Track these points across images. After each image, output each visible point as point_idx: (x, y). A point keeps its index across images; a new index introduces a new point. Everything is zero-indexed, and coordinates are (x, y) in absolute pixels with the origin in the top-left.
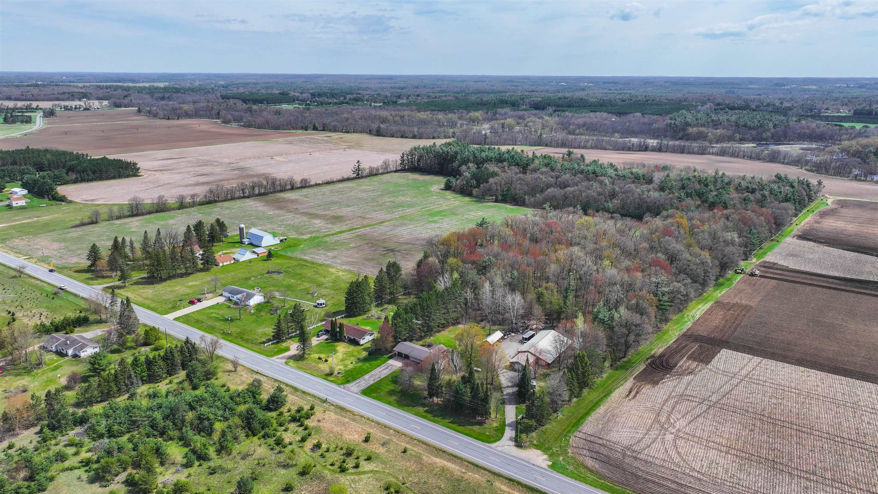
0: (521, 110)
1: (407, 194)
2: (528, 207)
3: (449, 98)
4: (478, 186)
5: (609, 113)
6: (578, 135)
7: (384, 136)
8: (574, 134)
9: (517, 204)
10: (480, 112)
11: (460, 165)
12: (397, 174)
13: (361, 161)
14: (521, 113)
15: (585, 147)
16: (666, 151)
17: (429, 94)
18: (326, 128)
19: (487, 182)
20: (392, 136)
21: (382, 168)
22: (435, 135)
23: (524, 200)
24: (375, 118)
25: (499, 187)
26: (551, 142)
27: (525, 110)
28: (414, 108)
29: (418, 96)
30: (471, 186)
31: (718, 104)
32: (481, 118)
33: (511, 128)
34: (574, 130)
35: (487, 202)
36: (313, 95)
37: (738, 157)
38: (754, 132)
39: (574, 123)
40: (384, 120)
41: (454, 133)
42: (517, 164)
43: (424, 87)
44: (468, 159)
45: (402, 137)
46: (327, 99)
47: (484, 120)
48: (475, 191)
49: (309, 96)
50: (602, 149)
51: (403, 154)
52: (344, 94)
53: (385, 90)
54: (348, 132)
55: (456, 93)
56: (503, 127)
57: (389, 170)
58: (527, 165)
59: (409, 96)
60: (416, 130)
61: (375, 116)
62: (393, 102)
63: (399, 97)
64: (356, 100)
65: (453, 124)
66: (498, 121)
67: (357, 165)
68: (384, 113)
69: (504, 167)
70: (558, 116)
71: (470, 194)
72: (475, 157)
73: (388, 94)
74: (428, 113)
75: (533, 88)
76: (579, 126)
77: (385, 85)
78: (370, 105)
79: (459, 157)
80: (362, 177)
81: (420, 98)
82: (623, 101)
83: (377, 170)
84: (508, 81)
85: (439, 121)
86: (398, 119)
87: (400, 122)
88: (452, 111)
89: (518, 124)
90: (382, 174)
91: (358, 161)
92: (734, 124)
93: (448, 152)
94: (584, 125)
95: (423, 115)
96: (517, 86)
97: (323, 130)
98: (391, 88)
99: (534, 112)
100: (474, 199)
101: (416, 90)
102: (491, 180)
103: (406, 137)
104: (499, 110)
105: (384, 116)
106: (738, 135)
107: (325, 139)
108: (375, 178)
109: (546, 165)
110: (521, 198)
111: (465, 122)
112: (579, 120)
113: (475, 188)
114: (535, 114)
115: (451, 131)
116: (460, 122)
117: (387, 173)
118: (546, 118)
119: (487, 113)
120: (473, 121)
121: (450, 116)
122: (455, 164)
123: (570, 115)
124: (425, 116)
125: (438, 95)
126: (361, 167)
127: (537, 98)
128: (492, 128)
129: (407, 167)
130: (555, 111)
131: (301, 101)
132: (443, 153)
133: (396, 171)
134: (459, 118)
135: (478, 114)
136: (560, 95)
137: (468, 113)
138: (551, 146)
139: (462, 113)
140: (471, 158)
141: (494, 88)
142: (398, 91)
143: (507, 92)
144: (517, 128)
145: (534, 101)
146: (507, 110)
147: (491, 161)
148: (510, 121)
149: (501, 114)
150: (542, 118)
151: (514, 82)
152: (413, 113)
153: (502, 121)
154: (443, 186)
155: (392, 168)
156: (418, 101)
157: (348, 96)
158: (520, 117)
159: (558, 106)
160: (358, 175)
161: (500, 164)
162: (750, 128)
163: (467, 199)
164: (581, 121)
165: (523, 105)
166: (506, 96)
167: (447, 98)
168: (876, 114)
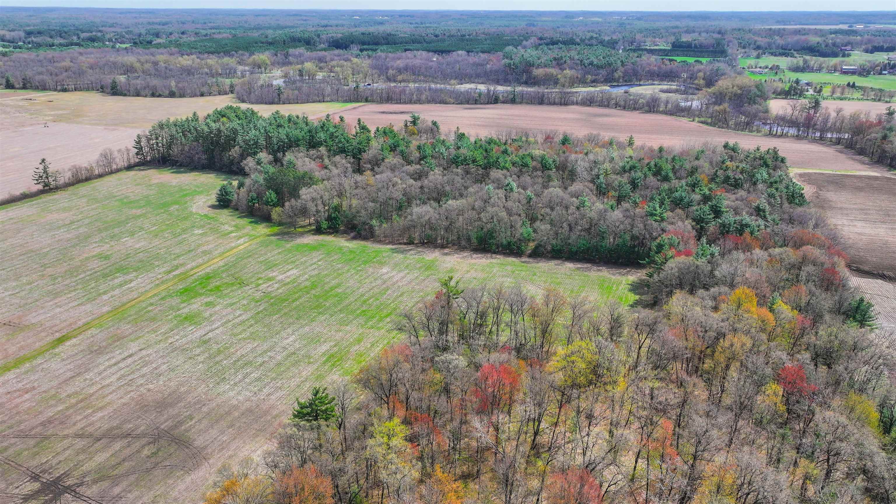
0: (320, 50)
1: (141, 229)
2: (380, 242)
3: (225, 35)
4: (280, 203)
5: (429, 51)
6: (400, 82)
7: (125, 95)
8: (395, 81)
9: (359, 237)
10: (267, 53)
11: (243, 156)
12: (131, 173)
13: (48, 160)
14: (321, 54)
15: (419, 101)
16: (521, 103)
17: (197, 31)
18: (28, 85)
19: (297, 196)
20: (138, 95)
21: (99, 166)
22: (205, 89)
23: (371, 227)
24: (115, 67)
25: (320, 207)
26: (372, 95)
27: (325, 50)
28: (174, 50)
29: (183, 33)
30: (267, 203)
31: (541, 39)
32: (268, 62)
33: (312, 76)
34: (394, 76)
35: (302, 234)
36: (29, 34)
37: (608, 106)
38: (603, 72)
39: (392, 67)
40: (129, 70)
41: (232, 86)
42: (343, 151)
43: (193, 22)
44: (256, 143)
45: (153, 95)
46: (49, 39)
47: (273, 64)
48: (276, 213)
49: (22, 34)
50: (440, 103)
51: (139, 136)
52: (77, 31)
53: (140, 26)
54: (65, 90)
55: (234, 29)
56: (301, 75)
57: (114, 167)
58: (360, 151)
59: (171, 34)
60: (173, 84)
61: (114, 63)
62: (148, 42)
63: (157, 35)
64: (92, 40)
65: (230, 73)
66: (293, 67)
67: (41, 167)
68: (130, 59)
69: (321, 157)
70: (369, 57)
71: (266, 219)
72: (268, 138)
73: (143, 31)
74: (194, 56)
75: (325, 22)
76: (400, 71)
77: (141, 20)
78: (113, 47)
79: (239, 139)
80: (57, 188)
81: (185, 36)
83: (90, 170)
84: (294, 15)
85: (210, 67)
86: (147, 66)
87: (153, 72)
88: (227, 53)
89: (321, 68)
90: (100, 176)
91: (43, 160)
92: (579, 62)
93: (219, 130)
94: (406, 69)
95: (186, 61)
96: (305, 20)
97: (24, 87)
98: (149, 23)
99: (337, 52)
100: (276, 229)
101: (181, 25)
102: (305, 193)
103: (160, 96)
104: (291, 51)
105: (129, 63)
106: (590, 76)
107: (21, 103)
108: (83, 189)
109: (393, 148)
110: (364, 223)
111: (247, 68)
112: (398, 62)
113: (274, 205)
114: (339, 56)
115: (228, 81)
116: (240, 68)
117: (111, 173)
118: (355, 60)
119: (276, 55)
120: (258, 66)
121: (226, 60)
122: (235, 152)
123: (383, 55)
124: (189, 63)
125: (209, 32)
126: (50, 170)
127: (337, 34)
128: (286, 76)
129: (149, 158)
130: (361, 50)
131: (9, 41)
132: (211, 132)
133: (130, 168)
134: (239, 63)
135: (263, 57)
136: (362, 29)
137: (250, 55)
138: (373, 101)
139: (243, 55)
140: (262, 141)
141: (279, 22)
142: (157, 27)
143: (296, 27)
144: (320, 76)
145: (332, 37)
146: (301, 50)
147: (298, 146)
148: (308, 65)
149: (295, 56)
150: (350, 60)
151: (301, 16)
152: (172, 58)
153: (299, 66)
154: (213, 199)
155: (120, 162)
156: (182, 41)
157: (83, 35)
158: (321, 60)
159: (364, 43)
160: (46, 185)
161: (312, 152)
162: (599, 67)
163: (262, 229)
164: (400, 63)
165: (320, 43)
166: (297, 33)
167: (220, 36)
168: (696, 47)
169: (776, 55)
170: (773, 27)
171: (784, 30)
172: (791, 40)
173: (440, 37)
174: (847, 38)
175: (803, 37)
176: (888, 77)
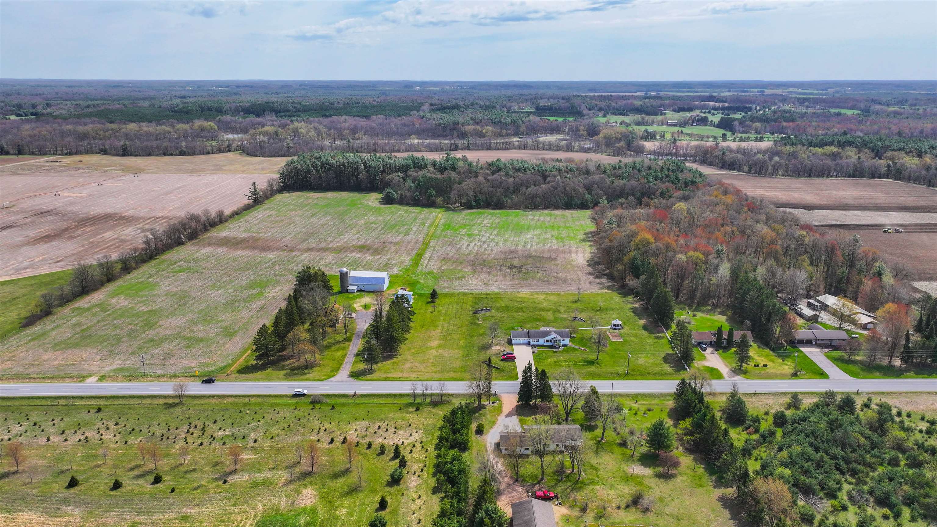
9: (496, 208)
16: (474, 149)
18: (24, 151)
20: (149, 155)
21: (269, 190)
25: (473, 193)
30: (431, 196)
31: (432, 105)
32: (216, 128)
35: (461, 210)
38: (512, 128)
45: (165, 154)
47: (219, 129)
48: (440, 200)
60: (184, 144)
71: (429, 205)
82: (331, 104)
91: (254, 183)
97: (20, 153)
100: (442, 209)
103: (171, 155)
106: (505, 131)
113: (437, 197)
133: (279, 192)
154: (375, 202)
160: (256, 200)
163: (435, 210)
168: (556, 109)
169: (616, 115)
170: (603, 94)
171: (611, 96)
172: (621, 103)
173: (336, 105)
174: (659, 102)
175: (629, 102)
176: (697, 127)
